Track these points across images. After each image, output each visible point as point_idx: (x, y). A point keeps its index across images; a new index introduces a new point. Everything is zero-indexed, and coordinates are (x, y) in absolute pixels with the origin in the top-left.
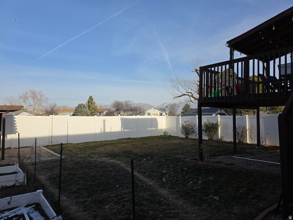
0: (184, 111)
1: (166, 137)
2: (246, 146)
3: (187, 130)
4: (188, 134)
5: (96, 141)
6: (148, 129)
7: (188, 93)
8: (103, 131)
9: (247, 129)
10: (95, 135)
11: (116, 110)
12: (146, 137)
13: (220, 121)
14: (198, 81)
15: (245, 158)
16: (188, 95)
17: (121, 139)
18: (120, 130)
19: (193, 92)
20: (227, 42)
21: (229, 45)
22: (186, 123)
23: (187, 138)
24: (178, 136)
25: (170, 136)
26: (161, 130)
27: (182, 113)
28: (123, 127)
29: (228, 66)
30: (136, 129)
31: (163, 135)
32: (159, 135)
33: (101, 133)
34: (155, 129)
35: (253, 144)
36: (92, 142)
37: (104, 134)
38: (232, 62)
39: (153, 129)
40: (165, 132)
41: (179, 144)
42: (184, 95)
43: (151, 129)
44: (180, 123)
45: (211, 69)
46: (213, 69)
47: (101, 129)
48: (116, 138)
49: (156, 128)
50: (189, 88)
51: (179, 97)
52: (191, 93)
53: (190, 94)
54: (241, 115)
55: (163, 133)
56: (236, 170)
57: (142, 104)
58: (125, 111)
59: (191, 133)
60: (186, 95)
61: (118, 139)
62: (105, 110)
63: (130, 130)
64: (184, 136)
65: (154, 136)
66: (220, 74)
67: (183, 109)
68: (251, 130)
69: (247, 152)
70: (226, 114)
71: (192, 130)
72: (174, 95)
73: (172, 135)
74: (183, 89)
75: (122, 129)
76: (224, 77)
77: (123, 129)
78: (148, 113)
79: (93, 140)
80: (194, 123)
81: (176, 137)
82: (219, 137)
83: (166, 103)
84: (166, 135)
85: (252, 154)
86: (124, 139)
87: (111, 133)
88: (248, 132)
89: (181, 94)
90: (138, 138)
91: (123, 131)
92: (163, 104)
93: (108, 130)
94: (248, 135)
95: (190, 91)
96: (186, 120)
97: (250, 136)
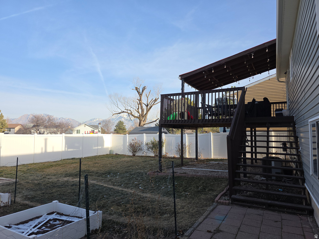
0: (117, 129)
1: (112, 156)
2: (186, 160)
3: (134, 148)
4: (135, 152)
5: (35, 162)
6: (94, 148)
7: (127, 110)
8: (44, 151)
9: (187, 145)
10: (35, 155)
11: (34, 126)
12: (92, 157)
13: (165, 139)
14: (137, 99)
15: (192, 169)
16: (127, 113)
17: (65, 159)
18: (64, 150)
19: (132, 109)
20: (180, 76)
21: (181, 78)
22: (133, 141)
23: (134, 155)
24: (125, 154)
25: (116, 154)
26: (107, 148)
27: (115, 130)
28: (66, 146)
29: (180, 97)
30: (81, 148)
31: (109, 153)
32: (105, 154)
33: (42, 153)
34: (100, 147)
35: (192, 158)
36: (31, 164)
37: (46, 154)
38: (183, 94)
39: (99, 147)
40: (110, 151)
41: (131, 161)
42: (123, 112)
43: (97, 148)
44: (127, 141)
45: (170, 97)
46: (172, 97)
47: (42, 149)
48: (58, 159)
49: (102, 147)
50: (129, 105)
51: (118, 114)
52: (130, 110)
53: (129, 112)
54: (173, 133)
55: (109, 151)
56: (189, 177)
57: (64, 119)
58: (46, 127)
59: (138, 151)
60: (126, 112)
61: (61, 160)
62: (17, 125)
63: (75, 150)
64: (131, 154)
65: (100, 156)
66: (175, 101)
67: (116, 126)
68: (189, 146)
69: (190, 164)
70: (168, 132)
71: (140, 148)
72: (113, 111)
73: (119, 153)
74: (122, 106)
75: (66, 148)
76: (177, 105)
77: (68, 149)
78: (77, 130)
79: (32, 162)
80: (141, 141)
81: (122, 155)
82: (164, 153)
83: (95, 119)
84: (112, 153)
85: (194, 166)
86: (68, 159)
87: (53, 153)
88: (187, 148)
89: (120, 111)
90: (83, 157)
91: (67, 151)
92: (91, 120)
93: (49, 150)
94: (187, 151)
95: (129, 108)
96: (133, 138)
97: (189, 152)
